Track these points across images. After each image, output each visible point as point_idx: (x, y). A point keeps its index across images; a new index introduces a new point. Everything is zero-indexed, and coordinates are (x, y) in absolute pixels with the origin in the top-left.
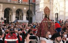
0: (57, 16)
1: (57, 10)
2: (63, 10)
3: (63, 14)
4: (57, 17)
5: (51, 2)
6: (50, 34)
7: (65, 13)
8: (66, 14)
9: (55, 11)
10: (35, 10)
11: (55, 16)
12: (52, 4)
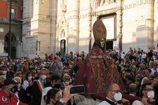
0: (63, 45)
1: (63, 35)
2: (75, 34)
3: (75, 42)
4: (63, 47)
5: (54, 18)
6: (117, 92)
7: (78, 41)
8: (80, 42)
9: (59, 36)
10: (21, 33)
11: (59, 46)
12: (54, 22)
